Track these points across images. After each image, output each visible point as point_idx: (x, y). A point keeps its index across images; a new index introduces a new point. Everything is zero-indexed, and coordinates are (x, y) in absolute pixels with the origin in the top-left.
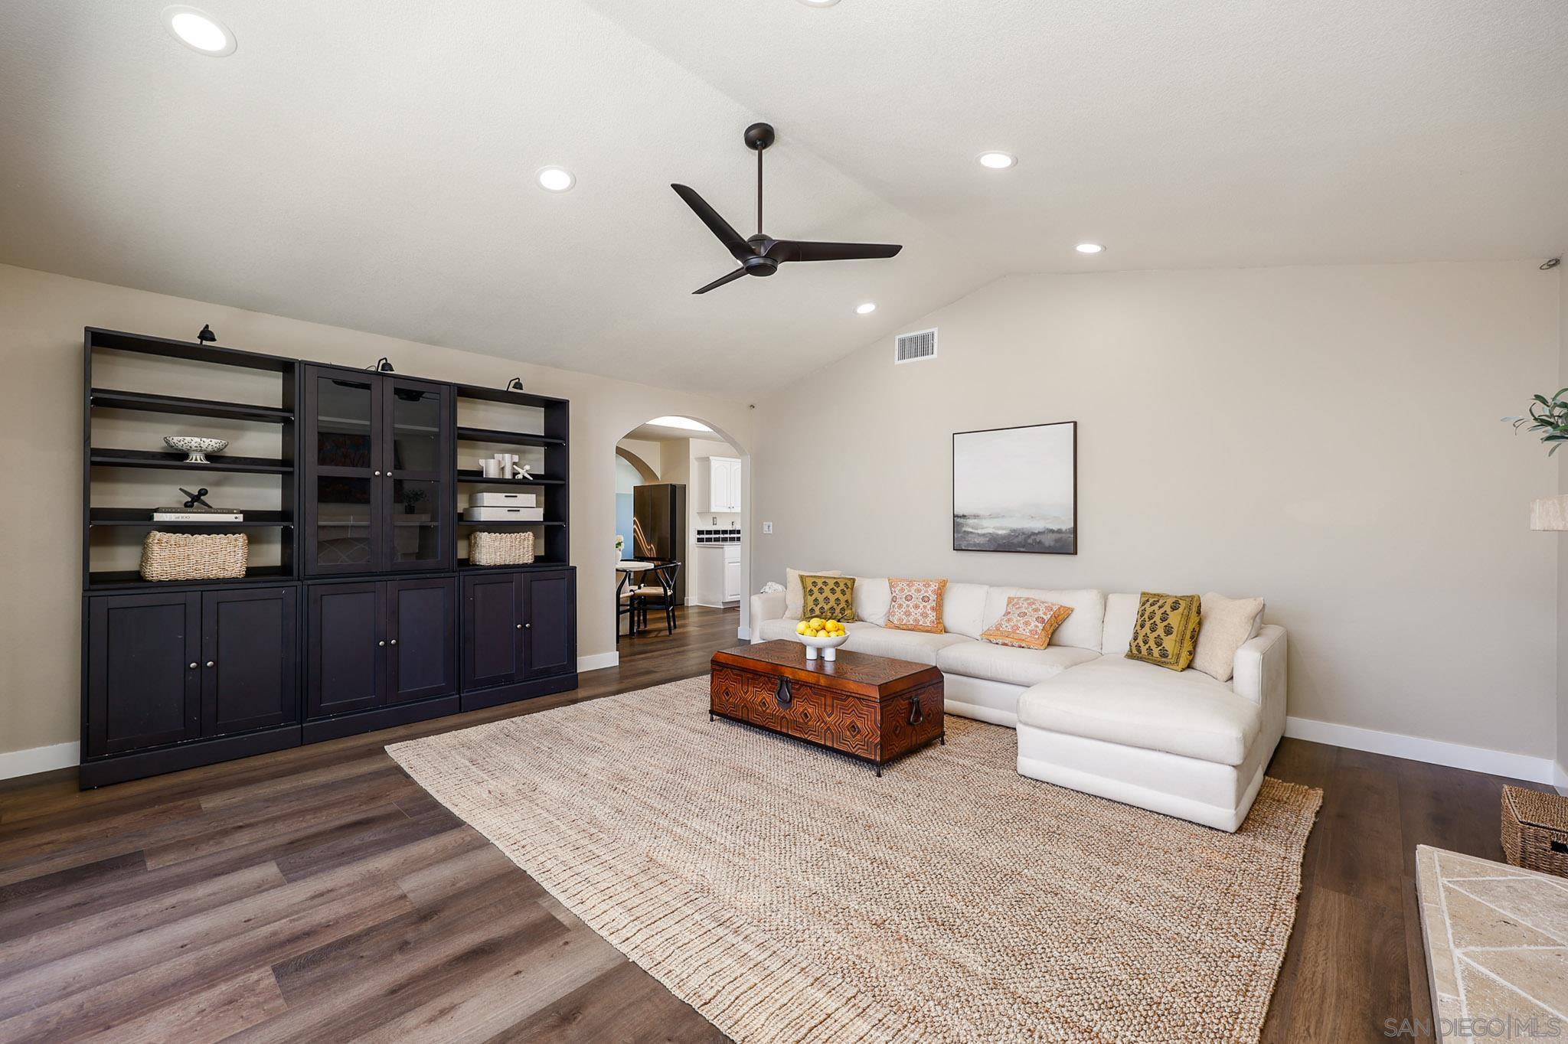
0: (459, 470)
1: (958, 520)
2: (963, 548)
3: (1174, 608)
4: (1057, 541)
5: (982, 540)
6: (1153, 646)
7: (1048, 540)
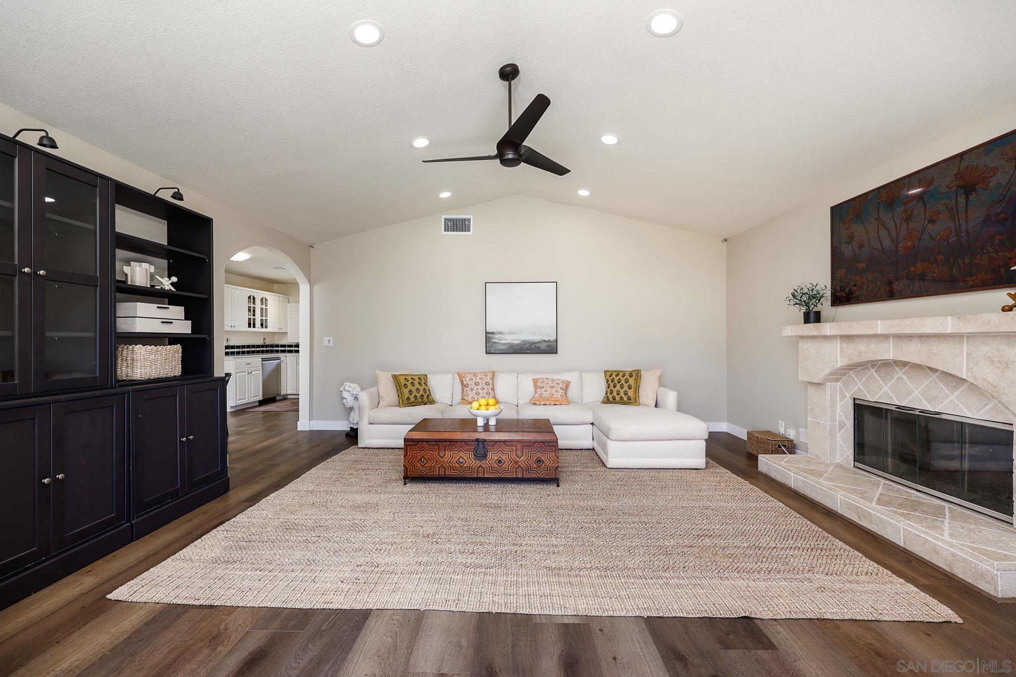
0: (117, 280)
1: (488, 336)
2: (492, 352)
3: (631, 376)
4: (548, 346)
5: (504, 347)
6: (623, 396)
7: (543, 346)
